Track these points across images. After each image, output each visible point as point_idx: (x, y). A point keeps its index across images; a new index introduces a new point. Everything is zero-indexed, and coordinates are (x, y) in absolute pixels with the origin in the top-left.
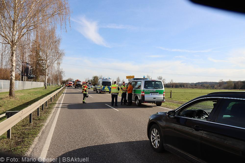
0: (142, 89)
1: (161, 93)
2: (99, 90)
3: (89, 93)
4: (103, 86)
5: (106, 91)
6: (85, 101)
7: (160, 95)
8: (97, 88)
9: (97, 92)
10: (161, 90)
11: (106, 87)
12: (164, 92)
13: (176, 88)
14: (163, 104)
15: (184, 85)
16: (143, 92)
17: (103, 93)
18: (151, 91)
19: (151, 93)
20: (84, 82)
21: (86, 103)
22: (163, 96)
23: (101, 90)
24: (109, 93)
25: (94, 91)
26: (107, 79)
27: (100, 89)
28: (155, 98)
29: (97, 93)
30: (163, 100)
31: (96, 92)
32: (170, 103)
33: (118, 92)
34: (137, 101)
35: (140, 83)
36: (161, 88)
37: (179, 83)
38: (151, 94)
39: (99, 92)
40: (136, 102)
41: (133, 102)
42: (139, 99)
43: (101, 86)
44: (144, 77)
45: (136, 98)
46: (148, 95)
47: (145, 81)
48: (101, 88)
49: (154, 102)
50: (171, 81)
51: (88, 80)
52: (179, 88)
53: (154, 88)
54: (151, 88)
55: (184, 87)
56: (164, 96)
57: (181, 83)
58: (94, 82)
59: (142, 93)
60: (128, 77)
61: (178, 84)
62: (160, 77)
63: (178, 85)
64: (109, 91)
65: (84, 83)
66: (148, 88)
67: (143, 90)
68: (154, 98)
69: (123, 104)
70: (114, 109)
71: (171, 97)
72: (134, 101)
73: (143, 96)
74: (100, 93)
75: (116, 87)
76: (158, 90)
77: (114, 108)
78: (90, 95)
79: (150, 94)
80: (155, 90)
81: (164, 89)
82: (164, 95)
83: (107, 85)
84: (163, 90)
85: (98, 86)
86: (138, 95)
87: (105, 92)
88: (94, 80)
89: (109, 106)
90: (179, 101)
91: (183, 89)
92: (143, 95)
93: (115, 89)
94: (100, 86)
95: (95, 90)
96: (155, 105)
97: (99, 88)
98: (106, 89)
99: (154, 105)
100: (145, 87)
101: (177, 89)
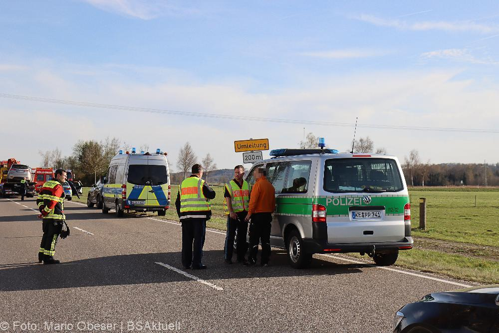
0: (317, 194)
1: (393, 208)
2: (117, 201)
3: (69, 217)
4: (130, 187)
5: (145, 207)
6: (53, 253)
7: (391, 216)
8: (106, 195)
9: (106, 210)
10: (393, 198)
11: (147, 189)
12: (407, 207)
13: (432, 187)
14: (402, 256)
15: (464, 174)
16: (319, 208)
17: (133, 216)
18: (353, 202)
19: (353, 208)
20: (38, 169)
21: (58, 262)
22: (402, 223)
23: (125, 203)
24: (156, 213)
25: (91, 206)
26: (147, 154)
27: (120, 197)
28: (371, 233)
29: (106, 214)
30: (405, 240)
31: (101, 211)
32: (427, 251)
33: (206, 209)
34: (295, 246)
35: (306, 167)
36: (392, 188)
37: (443, 166)
38: (354, 216)
39: (114, 211)
40: (291, 252)
41: (272, 248)
42: (303, 236)
43: (124, 187)
44: (322, 145)
45: (291, 231)
46: (343, 217)
47: (328, 162)
48: (125, 193)
49: (368, 246)
50: (409, 160)
51: (54, 159)
52: (446, 187)
53: (365, 191)
54: (353, 189)
55: (465, 184)
56: (409, 223)
57: (451, 165)
58: (82, 169)
59: (315, 213)
60: (240, 146)
61: (439, 171)
62: (361, 140)
63: (438, 174)
64: (157, 204)
65: (41, 175)
66: (341, 188)
67: (321, 199)
68: (366, 233)
69: (234, 258)
70: (203, 282)
71: (422, 226)
72: (277, 243)
73: (320, 226)
74: (120, 215)
75: (196, 186)
76: (382, 198)
77: (200, 278)
78: (75, 226)
79: (350, 214)
80: (370, 196)
81: (405, 192)
82: (406, 218)
83: (149, 179)
84: (401, 199)
85: (110, 186)
86: (299, 219)
87: (140, 209)
88: (81, 158)
89: (175, 270)
90: (458, 240)
91: (463, 190)
92: (319, 218)
93: (195, 196)
94: (118, 186)
95: (95, 201)
96: (371, 261)
97: (112, 196)
98: (147, 195)
99: (367, 259)
100: (328, 185)
101: (437, 190)
